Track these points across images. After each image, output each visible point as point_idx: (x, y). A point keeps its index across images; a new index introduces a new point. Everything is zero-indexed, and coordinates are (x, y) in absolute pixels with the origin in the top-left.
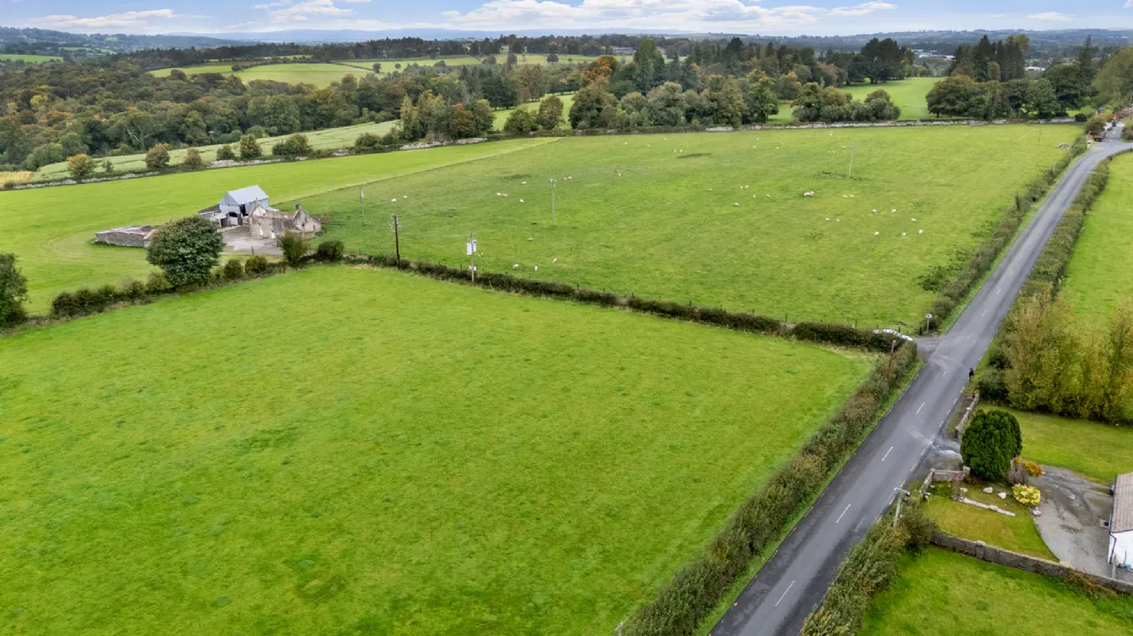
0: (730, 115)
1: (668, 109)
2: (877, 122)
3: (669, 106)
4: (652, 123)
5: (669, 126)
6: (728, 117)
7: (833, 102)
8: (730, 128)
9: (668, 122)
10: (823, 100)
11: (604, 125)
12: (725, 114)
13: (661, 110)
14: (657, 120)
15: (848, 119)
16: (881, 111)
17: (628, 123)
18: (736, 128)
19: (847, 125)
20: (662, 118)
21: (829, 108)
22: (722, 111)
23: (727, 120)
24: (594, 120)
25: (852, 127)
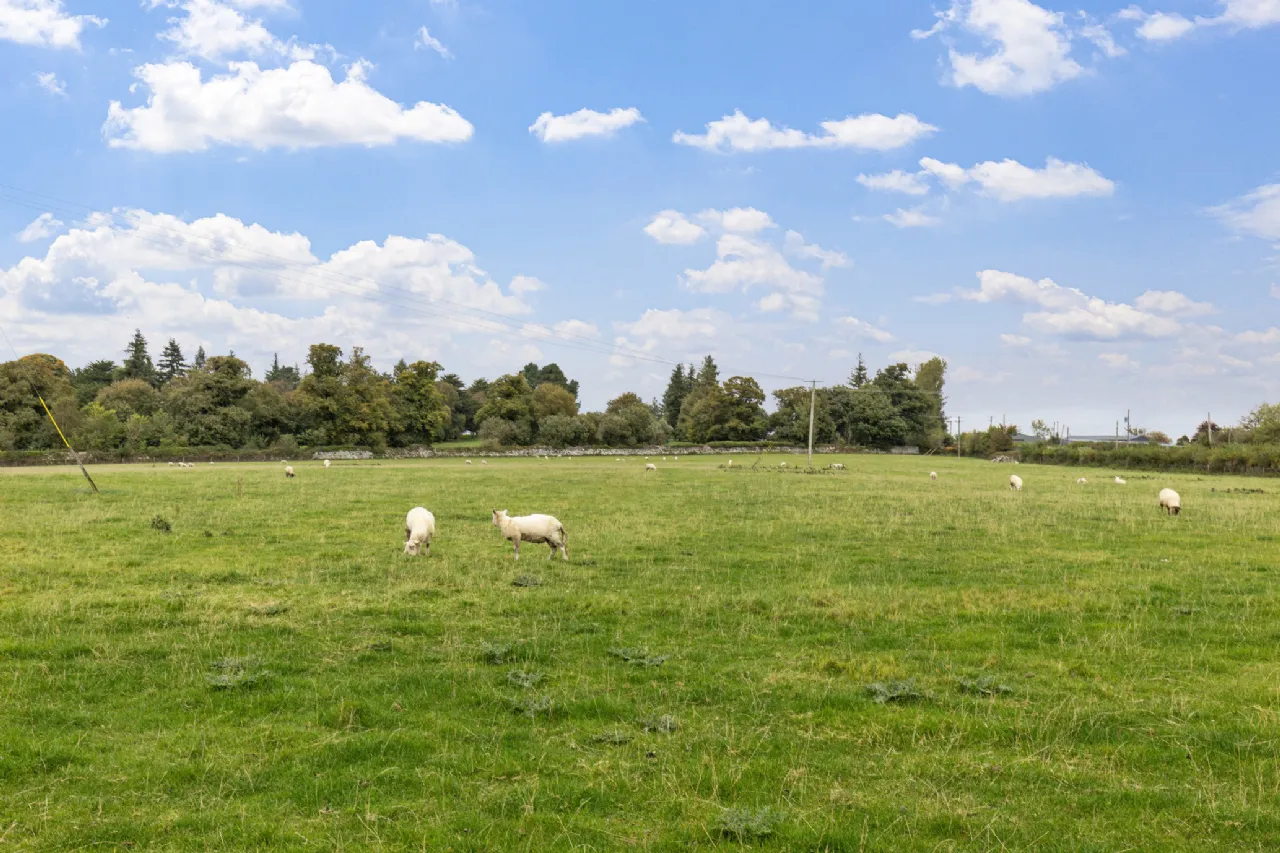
0: (365, 425)
1: (223, 410)
2: (641, 448)
3: (224, 403)
4: (184, 438)
5: (227, 447)
6: (360, 430)
7: (559, 409)
8: (367, 454)
9: (225, 440)
10: (538, 406)
11: (52, 442)
12: (353, 423)
13: (204, 411)
14: (195, 434)
15: (592, 441)
16: (644, 427)
17: (124, 439)
18: (378, 454)
19: (590, 451)
20: (210, 428)
21: (551, 420)
22: (347, 417)
23: (357, 436)
24: (25, 434)
25: (599, 455)
